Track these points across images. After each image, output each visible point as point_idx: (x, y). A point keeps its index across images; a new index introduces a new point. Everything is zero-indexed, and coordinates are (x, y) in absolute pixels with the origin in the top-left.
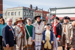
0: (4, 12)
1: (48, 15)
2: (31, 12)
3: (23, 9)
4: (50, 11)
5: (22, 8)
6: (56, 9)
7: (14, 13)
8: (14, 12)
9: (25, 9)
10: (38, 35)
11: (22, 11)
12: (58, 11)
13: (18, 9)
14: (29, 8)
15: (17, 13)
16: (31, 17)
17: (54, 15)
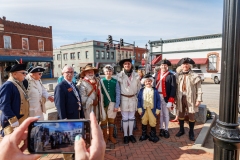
0: (55, 52)
1: (145, 55)
2: (111, 51)
3: (94, 46)
4: (149, 48)
5: (92, 44)
6: (163, 42)
7: (76, 55)
8: (76, 51)
9: (97, 45)
10: (127, 98)
11: (91, 50)
12: (166, 47)
13: (84, 45)
14: (105, 44)
15: (83, 55)
16: (110, 61)
17: (159, 56)
